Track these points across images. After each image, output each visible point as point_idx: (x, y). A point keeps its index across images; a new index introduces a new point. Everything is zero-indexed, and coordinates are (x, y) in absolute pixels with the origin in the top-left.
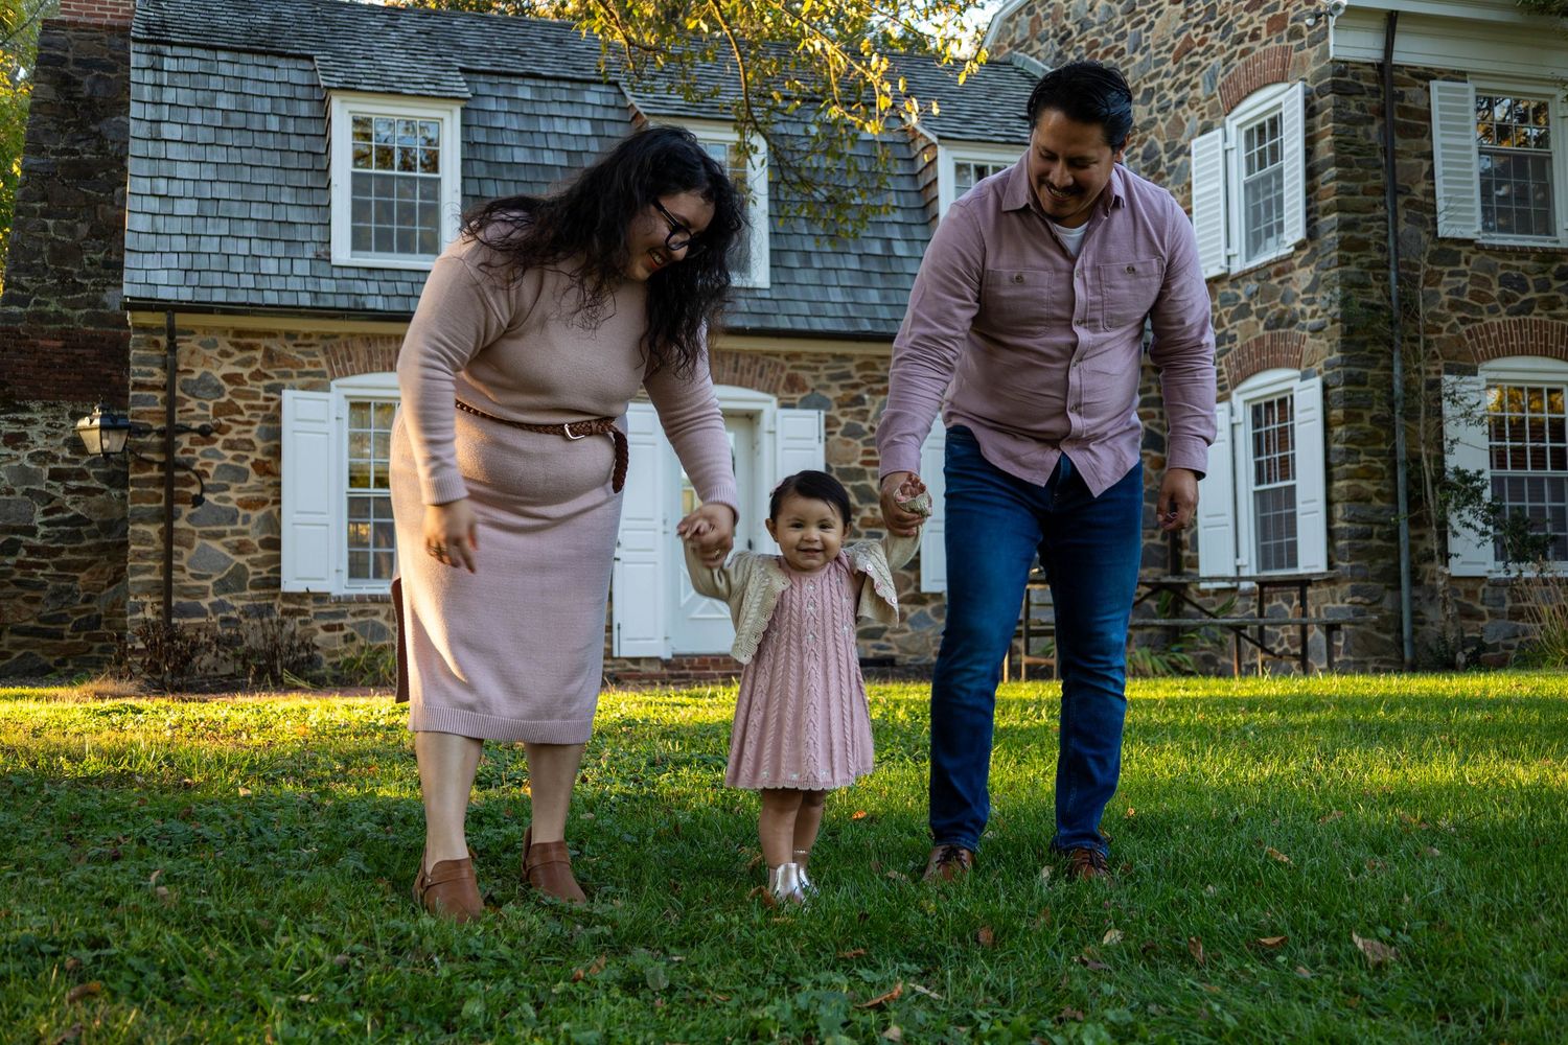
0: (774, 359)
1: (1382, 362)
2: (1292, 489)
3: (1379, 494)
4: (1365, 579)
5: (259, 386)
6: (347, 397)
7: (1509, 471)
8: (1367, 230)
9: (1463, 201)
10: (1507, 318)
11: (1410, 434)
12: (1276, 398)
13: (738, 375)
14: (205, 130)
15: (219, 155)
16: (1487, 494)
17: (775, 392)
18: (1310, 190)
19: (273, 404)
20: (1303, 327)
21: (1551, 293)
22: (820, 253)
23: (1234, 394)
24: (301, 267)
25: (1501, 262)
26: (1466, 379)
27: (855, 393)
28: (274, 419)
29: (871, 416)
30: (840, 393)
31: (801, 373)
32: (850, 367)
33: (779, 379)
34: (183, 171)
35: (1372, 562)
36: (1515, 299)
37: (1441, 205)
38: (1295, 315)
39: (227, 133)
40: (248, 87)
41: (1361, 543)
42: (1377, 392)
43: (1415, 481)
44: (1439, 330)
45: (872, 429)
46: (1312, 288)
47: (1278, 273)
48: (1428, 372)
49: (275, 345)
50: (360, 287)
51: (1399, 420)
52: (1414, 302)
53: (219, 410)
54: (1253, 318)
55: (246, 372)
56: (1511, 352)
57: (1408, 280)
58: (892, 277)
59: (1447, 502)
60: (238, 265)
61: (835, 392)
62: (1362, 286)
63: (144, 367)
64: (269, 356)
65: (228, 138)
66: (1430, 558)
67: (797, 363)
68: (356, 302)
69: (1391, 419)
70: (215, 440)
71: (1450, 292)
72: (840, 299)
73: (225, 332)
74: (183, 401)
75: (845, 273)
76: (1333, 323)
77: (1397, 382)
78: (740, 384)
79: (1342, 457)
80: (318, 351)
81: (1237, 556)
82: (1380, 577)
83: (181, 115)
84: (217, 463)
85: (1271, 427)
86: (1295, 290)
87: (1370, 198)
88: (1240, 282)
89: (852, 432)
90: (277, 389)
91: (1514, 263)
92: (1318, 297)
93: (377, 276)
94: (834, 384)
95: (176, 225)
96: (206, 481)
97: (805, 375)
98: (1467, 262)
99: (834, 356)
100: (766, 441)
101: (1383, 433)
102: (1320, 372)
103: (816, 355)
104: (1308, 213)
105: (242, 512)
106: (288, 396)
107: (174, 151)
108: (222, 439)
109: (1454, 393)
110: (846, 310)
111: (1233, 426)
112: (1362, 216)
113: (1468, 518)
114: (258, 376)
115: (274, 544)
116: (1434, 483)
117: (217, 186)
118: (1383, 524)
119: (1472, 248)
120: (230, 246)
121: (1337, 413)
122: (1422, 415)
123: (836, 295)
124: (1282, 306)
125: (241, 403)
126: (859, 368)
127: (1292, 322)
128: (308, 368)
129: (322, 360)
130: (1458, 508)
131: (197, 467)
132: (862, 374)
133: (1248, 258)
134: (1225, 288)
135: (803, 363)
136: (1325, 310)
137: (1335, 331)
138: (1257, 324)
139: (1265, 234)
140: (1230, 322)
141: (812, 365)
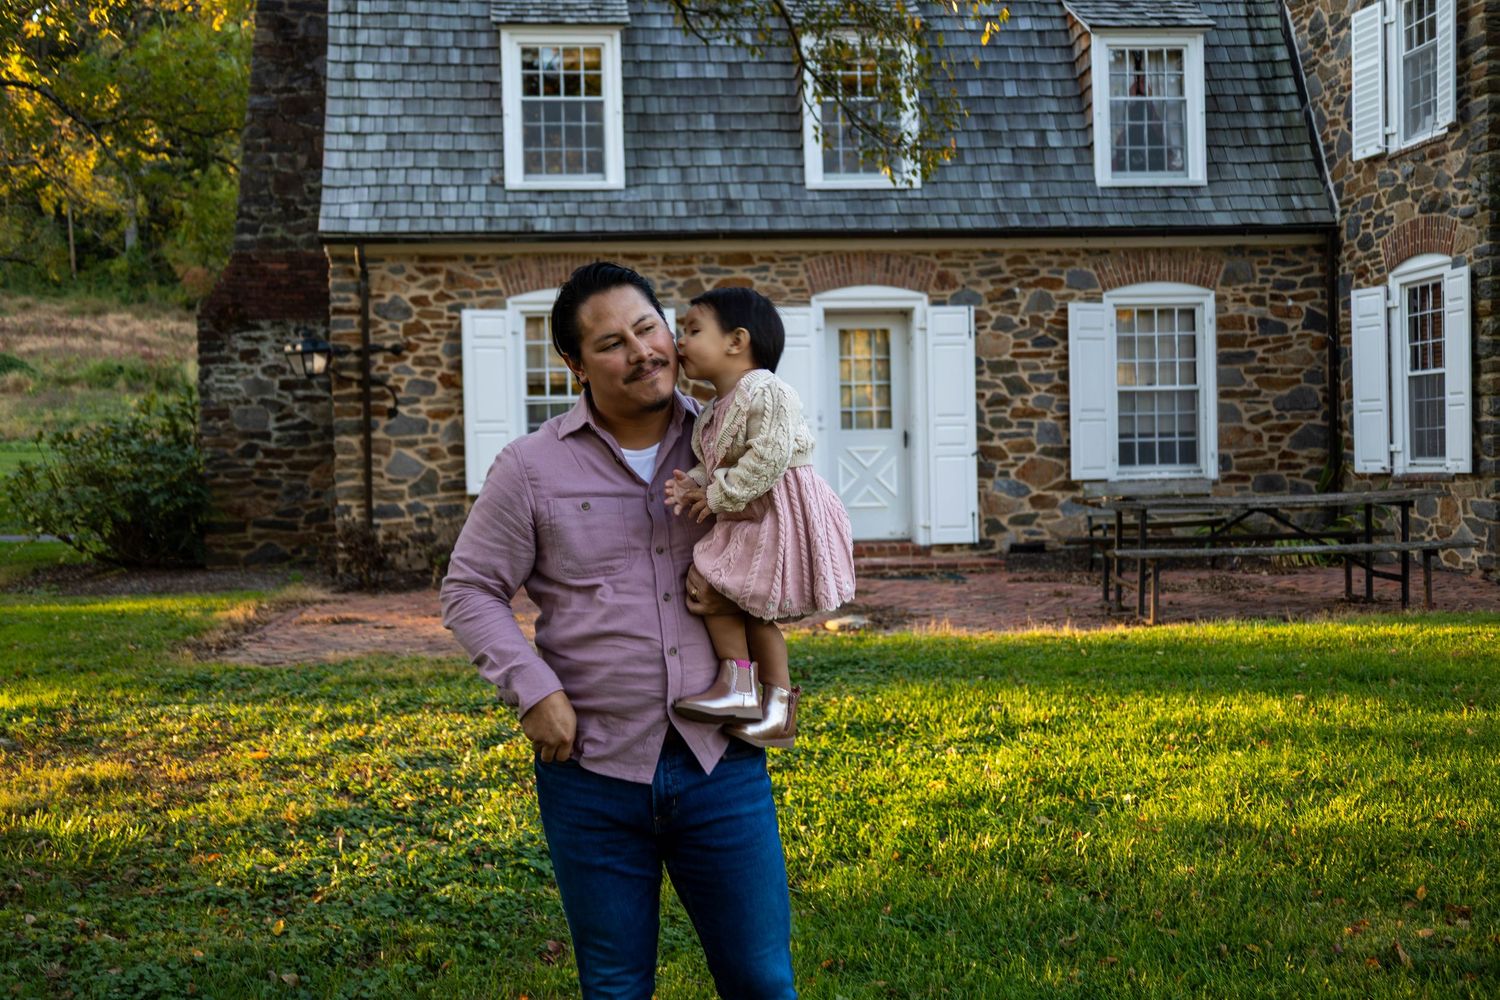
0: (925, 258)
5: (443, 307)
6: (523, 312)
12: (1430, 283)
13: (889, 276)
14: (394, 68)
15: (406, 91)
17: (926, 290)
18: (1462, 70)
19: (455, 323)
20: (1455, 213)
22: (973, 149)
23: (1390, 277)
24: (478, 194)
27: (1005, 287)
28: (456, 336)
29: (1022, 308)
30: (990, 288)
31: (952, 271)
32: (1001, 262)
33: (930, 276)
34: (374, 108)
38: (1447, 199)
39: (414, 69)
40: (434, 23)
45: (1023, 322)
46: (1465, 171)
47: (1433, 155)
49: (455, 268)
50: (531, 209)
53: (409, 330)
54: (1409, 200)
55: (430, 294)
58: (1044, 169)
60: (421, 195)
61: (986, 287)
63: (341, 294)
64: (451, 279)
65: (415, 73)
67: (947, 260)
68: (526, 225)
70: (405, 358)
72: (991, 195)
73: (411, 258)
74: (376, 323)
75: (997, 168)
76: (1482, 209)
78: (892, 283)
79: (1489, 349)
80: (494, 271)
81: (1391, 442)
83: (373, 55)
84: (408, 378)
85: (1426, 312)
86: (1448, 173)
88: (1397, 162)
89: (1003, 325)
90: (458, 308)
92: (1472, 178)
93: (547, 197)
94: (985, 280)
95: (367, 160)
96: (399, 395)
97: (956, 272)
99: (985, 252)
100: (918, 336)
102: (1470, 260)
103: (966, 252)
104: (1459, 95)
105: (431, 422)
106: (467, 315)
107: (367, 90)
108: (411, 356)
110: (996, 205)
111: (1389, 310)
114: (441, 297)
115: (459, 450)
117: (404, 120)
120: (415, 177)
121: (1485, 303)
123: (987, 191)
124: (1435, 190)
125: (427, 323)
127: (1445, 207)
128: (486, 288)
129: (499, 280)
131: (391, 382)
132: (1012, 268)
133: (1407, 137)
134: (1383, 168)
135: (954, 260)
136: (1475, 196)
137: (1484, 218)
138: (1413, 206)
139: (1422, 112)
140: (1388, 203)
141: (962, 262)
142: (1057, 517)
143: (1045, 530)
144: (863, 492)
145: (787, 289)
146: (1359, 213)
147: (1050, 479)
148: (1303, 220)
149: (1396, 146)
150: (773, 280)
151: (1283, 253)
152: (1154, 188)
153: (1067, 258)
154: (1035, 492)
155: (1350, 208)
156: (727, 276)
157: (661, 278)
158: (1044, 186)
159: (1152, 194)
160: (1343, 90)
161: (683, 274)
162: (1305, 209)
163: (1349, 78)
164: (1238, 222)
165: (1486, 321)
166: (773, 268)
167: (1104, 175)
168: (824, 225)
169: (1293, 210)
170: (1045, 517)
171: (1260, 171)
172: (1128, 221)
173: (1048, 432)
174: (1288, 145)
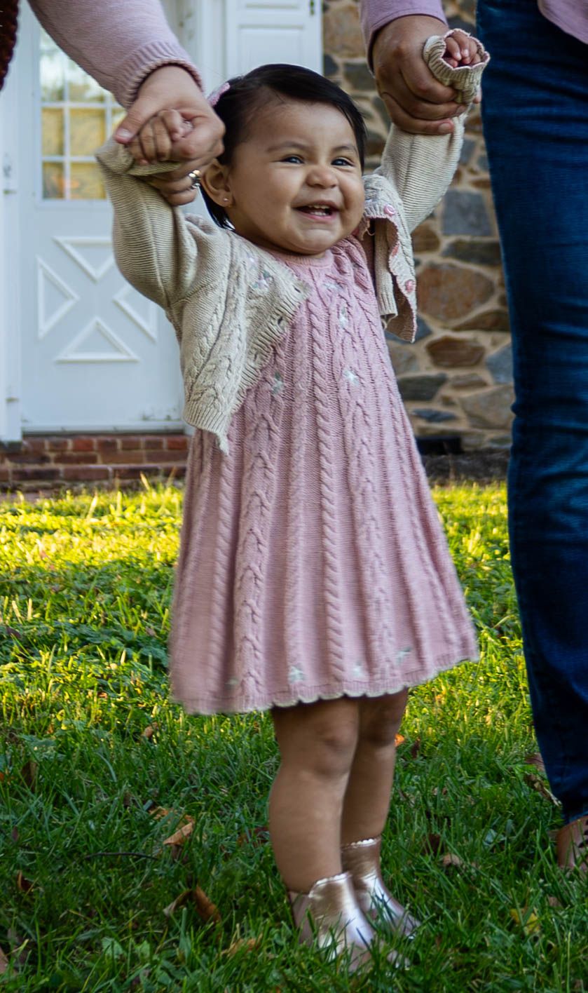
142: (482, 384)
143: (457, 412)
144: (89, 328)
147: (469, 306)
154: (439, 333)
170: (459, 387)
173: (464, 212)
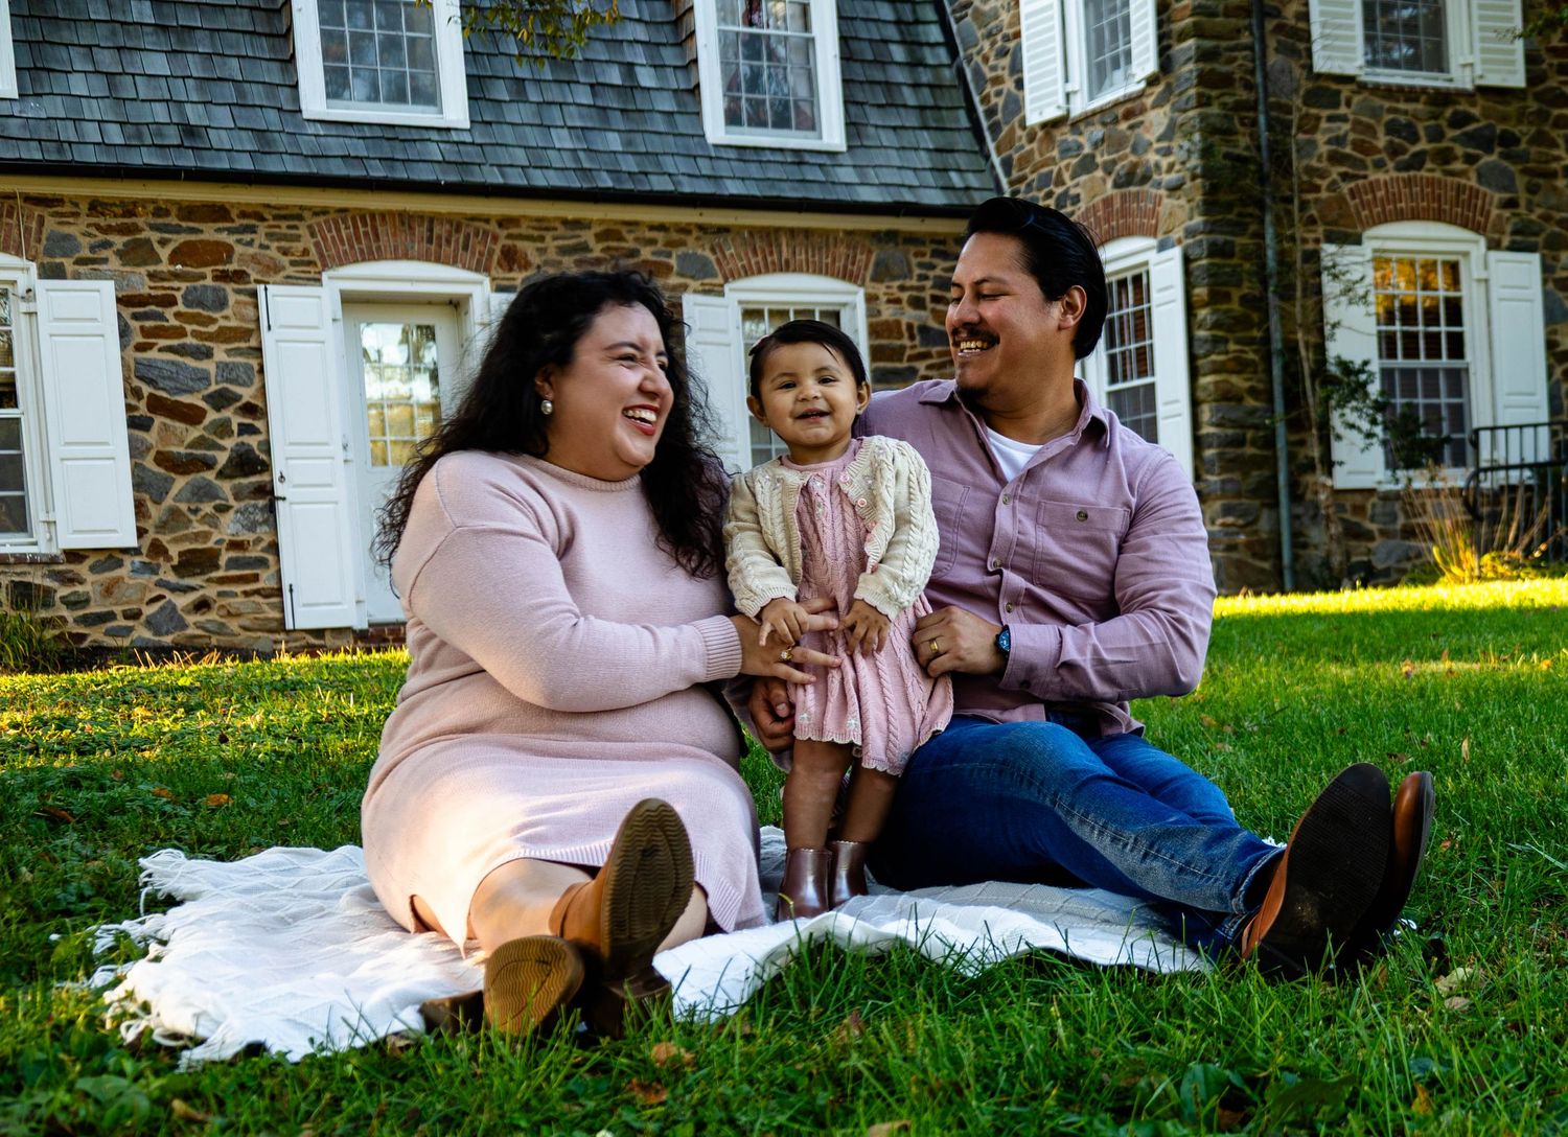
0: (482, 225)
1: (1253, 228)
2: (1151, 387)
3: (1252, 391)
4: (1238, 495)
7: (1400, 362)
8: (1232, 60)
9: (1339, 26)
10: (1394, 174)
11: (1286, 317)
12: (1129, 275)
13: (433, 247)
16: (1374, 389)
17: (487, 270)
18: (1162, 9)
20: (1158, 185)
21: (1445, 144)
22: (537, 81)
25: (1387, 104)
26: (1348, 248)
31: (520, 244)
32: (588, 236)
33: (491, 253)
35: (1246, 475)
36: (1404, 151)
37: (1316, 31)
38: (1148, 169)
41: (1232, 452)
42: (1247, 266)
43: (1292, 375)
44: (1317, 189)
46: (1167, 136)
47: (1128, 115)
48: (1305, 241)
51: (1273, 300)
52: (1287, 153)
54: (1099, 173)
56: (1400, 216)
57: (1280, 126)
58: (636, 116)
59: (1328, 398)
62: (1227, 133)
66: (1310, 467)
67: (514, 231)
69: (1263, 298)
71: (1329, 142)
72: (571, 146)
76: (1194, 178)
77: (1270, 253)
78: (438, 260)
79: (1208, 347)
82: (1254, 493)
85: (1125, 311)
86: (1148, 137)
87: (1233, 21)
88: (1082, 126)
91: (1402, 106)
92: (1174, 144)
94: (564, 258)
97: (528, 248)
98: (1348, 104)
99: (565, 222)
101: (1255, 317)
102: (1179, 242)
103: (539, 220)
104: (1161, 38)
109: (1334, 266)
110: (577, 159)
112: (1224, 44)
113: (1352, 417)
116: (1314, 376)
118: (1256, 427)
119: (1353, 87)
121: (1201, 292)
122: (1299, 294)
123: (562, 139)
124: (1133, 158)
126: (599, 237)
127: (1146, 179)
130: (1341, 405)
132: (601, 246)
133: (1091, 98)
134: (1064, 135)
135: (523, 230)
136: (1183, 163)
137: (1195, 190)
138: (1104, 181)
139: (1109, 66)
140: (1073, 177)
141: (536, 233)
145: (285, 260)
146: (1034, 193)
148: (966, 201)
149: (1079, 107)
150: (262, 246)
151: (943, 242)
152: (781, 150)
153: (675, 236)
155: (1022, 187)
156: (193, 237)
157: (89, 235)
158: (638, 137)
159: (779, 157)
160: (1007, 38)
161: (122, 230)
162: (967, 189)
163: (1016, 20)
164: (889, 199)
165: (1203, 313)
166: (262, 228)
167: (716, 129)
168: (338, 169)
169: (953, 189)
171: (908, 138)
172: (754, 190)
174: (939, 108)
